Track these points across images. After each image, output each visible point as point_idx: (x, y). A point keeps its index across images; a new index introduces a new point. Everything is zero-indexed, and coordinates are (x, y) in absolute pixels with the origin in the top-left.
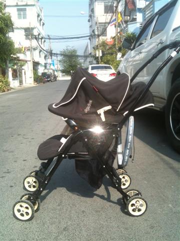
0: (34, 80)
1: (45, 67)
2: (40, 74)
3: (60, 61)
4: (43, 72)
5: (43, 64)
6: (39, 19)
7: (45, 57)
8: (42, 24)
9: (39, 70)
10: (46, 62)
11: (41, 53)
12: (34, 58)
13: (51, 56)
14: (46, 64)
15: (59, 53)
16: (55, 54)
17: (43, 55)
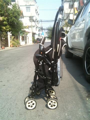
0: (33, 42)
1: (39, 35)
2: (36, 39)
3: (46, 33)
4: (37, 38)
5: (38, 34)
6: (36, 12)
7: (39, 30)
8: (38, 14)
9: (35, 37)
10: (39, 33)
11: (37, 28)
12: (33, 31)
13: (42, 30)
15: (46, 28)
16: (44, 29)
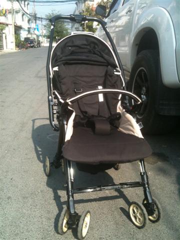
0: (16, 45)
1: (29, 31)
2: (22, 39)
3: (45, 26)
4: (26, 37)
5: (27, 29)
7: (29, 21)
9: (21, 35)
10: (29, 26)
11: (24, 16)
12: (17, 22)
13: (36, 20)
14: (29, 28)
15: (44, 17)
16: (39, 18)
17: (26, 19)
